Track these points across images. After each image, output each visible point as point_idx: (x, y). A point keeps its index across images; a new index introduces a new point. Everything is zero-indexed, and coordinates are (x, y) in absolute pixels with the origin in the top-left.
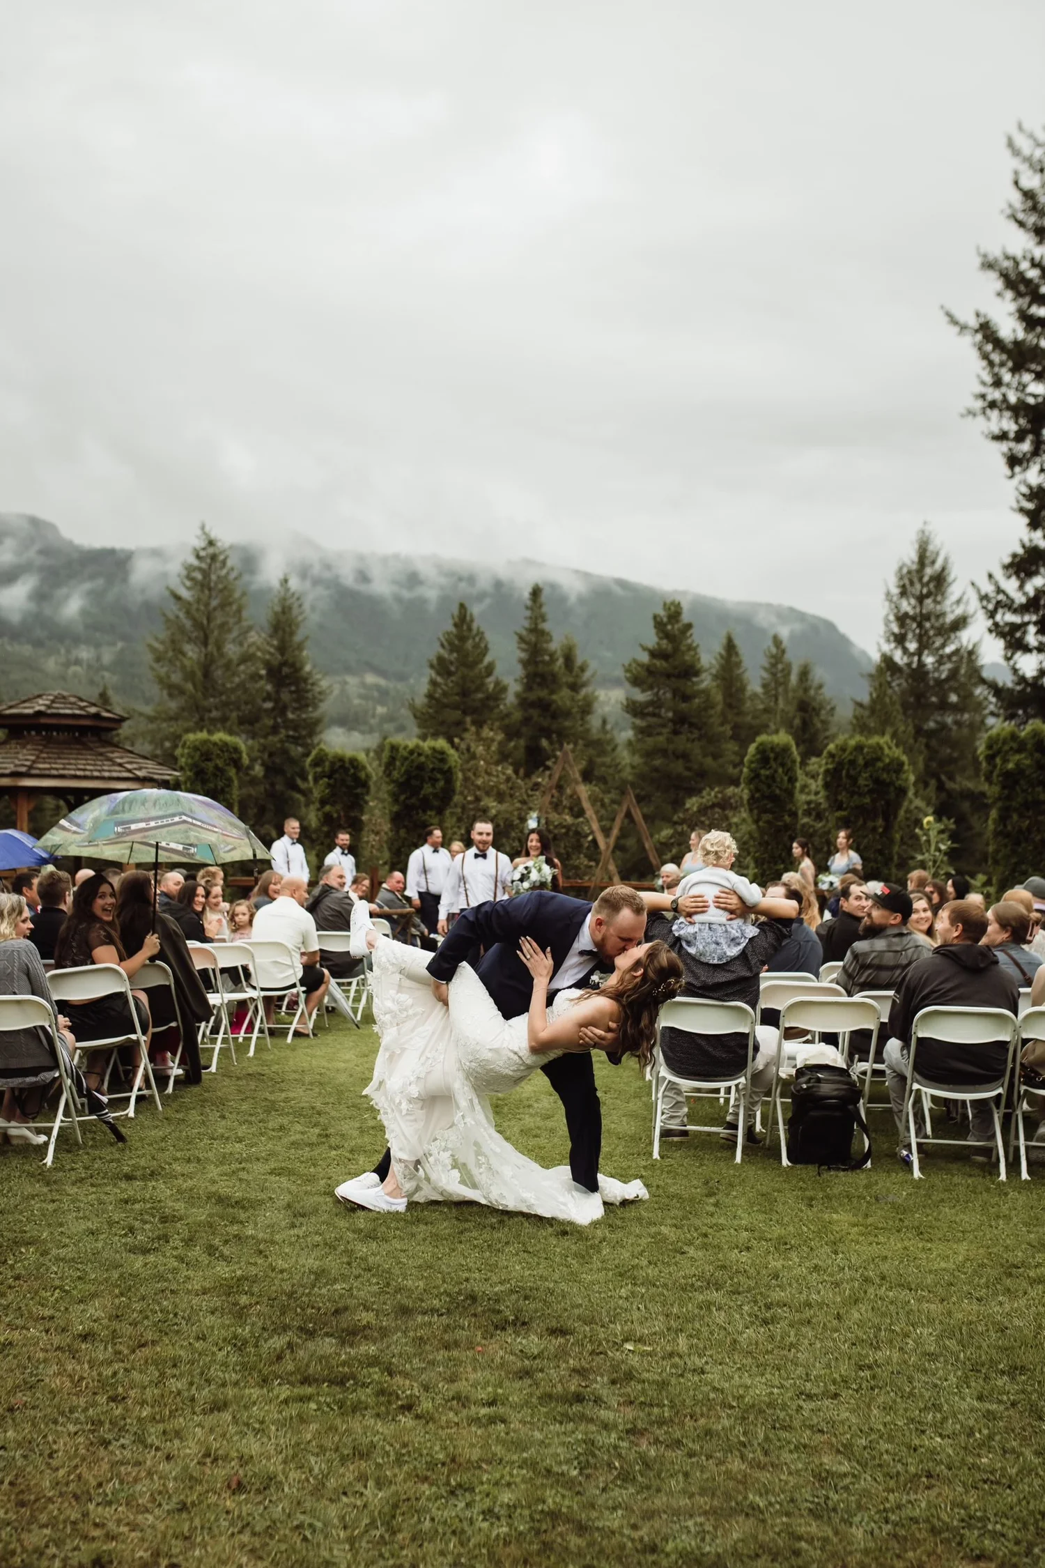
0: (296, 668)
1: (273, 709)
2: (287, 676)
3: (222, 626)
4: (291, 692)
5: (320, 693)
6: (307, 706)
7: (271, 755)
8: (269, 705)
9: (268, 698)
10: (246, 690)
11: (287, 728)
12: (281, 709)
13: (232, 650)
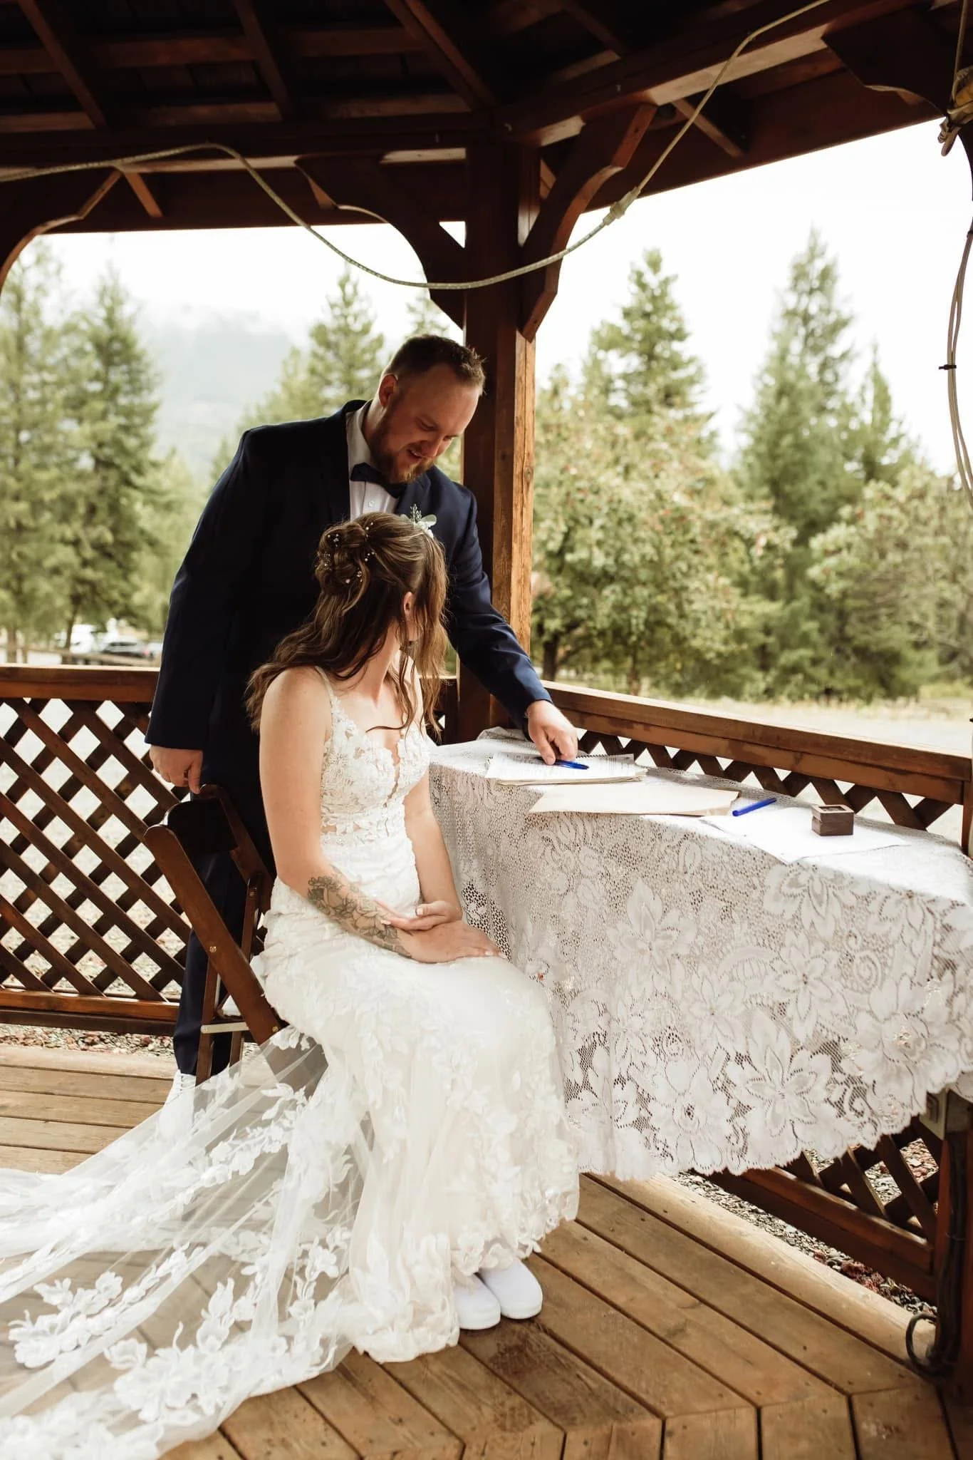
0: (127, 344)
1: (102, 392)
2: (118, 353)
3: (39, 288)
4: (123, 373)
5: (156, 375)
6: (140, 389)
7: (101, 445)
8: (96, 387)
9: (97, 378)
10: (68, 368)
11: (117, 414)
12: (111, 393)
13: (52, 316)
